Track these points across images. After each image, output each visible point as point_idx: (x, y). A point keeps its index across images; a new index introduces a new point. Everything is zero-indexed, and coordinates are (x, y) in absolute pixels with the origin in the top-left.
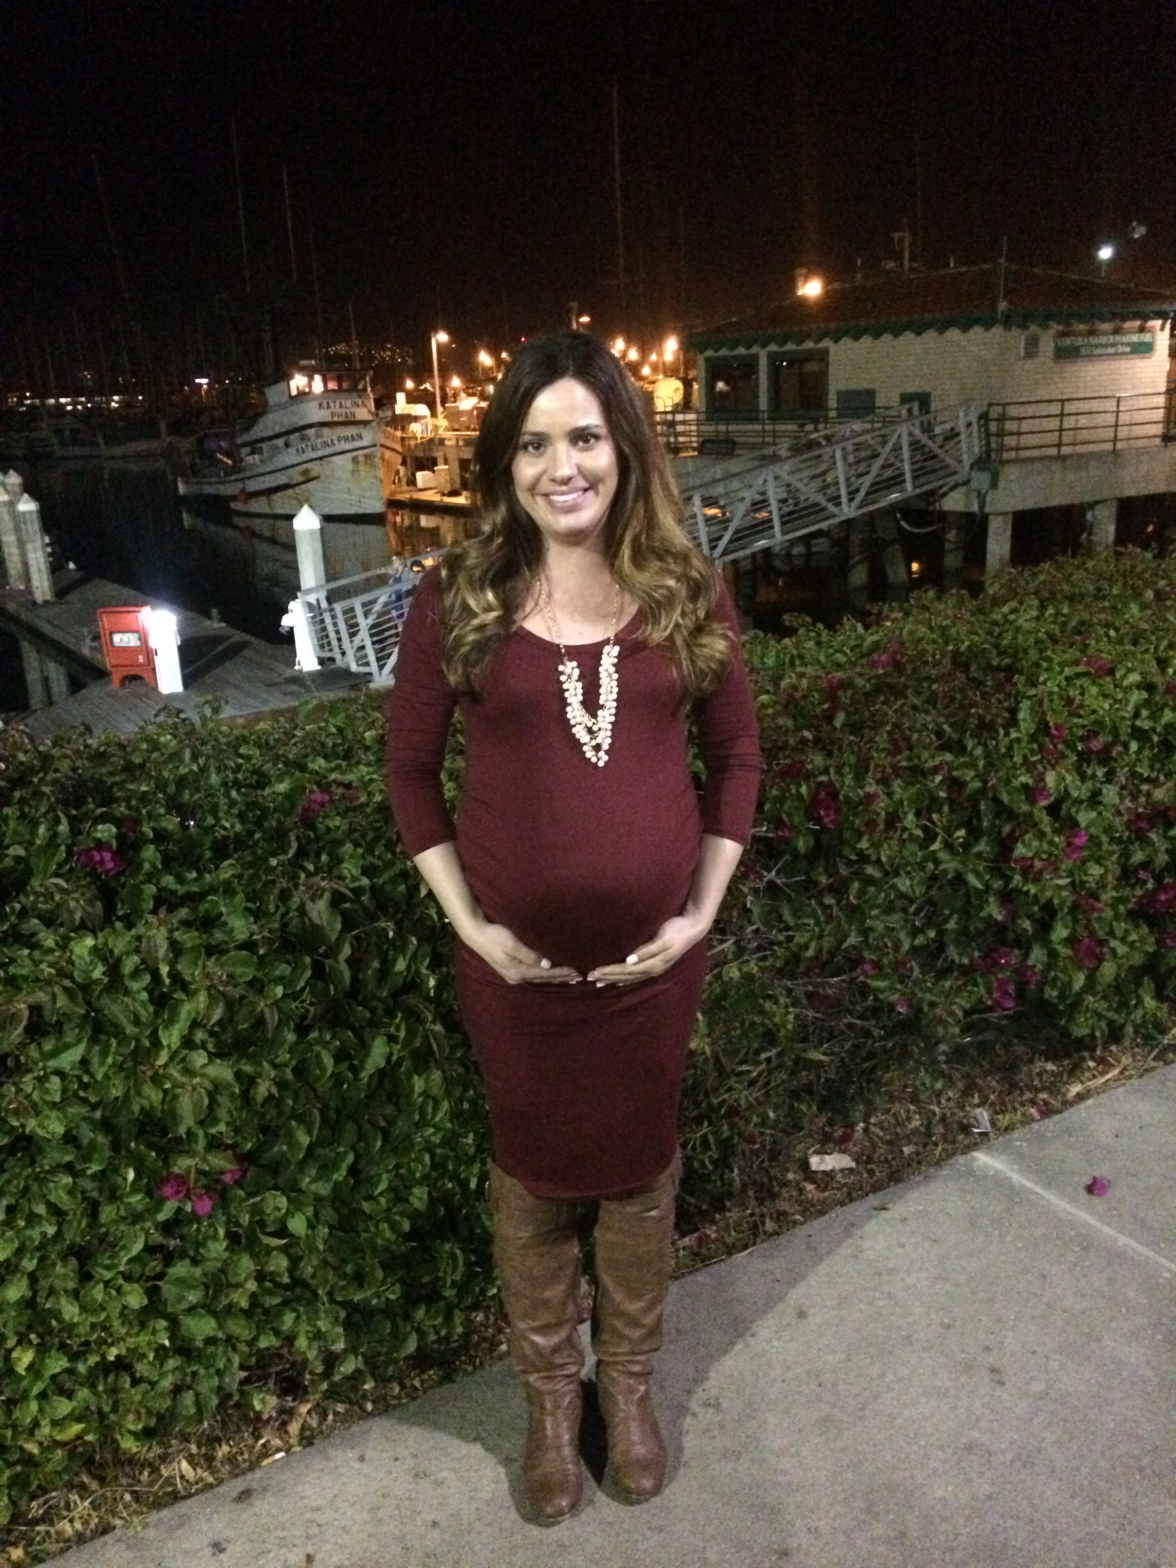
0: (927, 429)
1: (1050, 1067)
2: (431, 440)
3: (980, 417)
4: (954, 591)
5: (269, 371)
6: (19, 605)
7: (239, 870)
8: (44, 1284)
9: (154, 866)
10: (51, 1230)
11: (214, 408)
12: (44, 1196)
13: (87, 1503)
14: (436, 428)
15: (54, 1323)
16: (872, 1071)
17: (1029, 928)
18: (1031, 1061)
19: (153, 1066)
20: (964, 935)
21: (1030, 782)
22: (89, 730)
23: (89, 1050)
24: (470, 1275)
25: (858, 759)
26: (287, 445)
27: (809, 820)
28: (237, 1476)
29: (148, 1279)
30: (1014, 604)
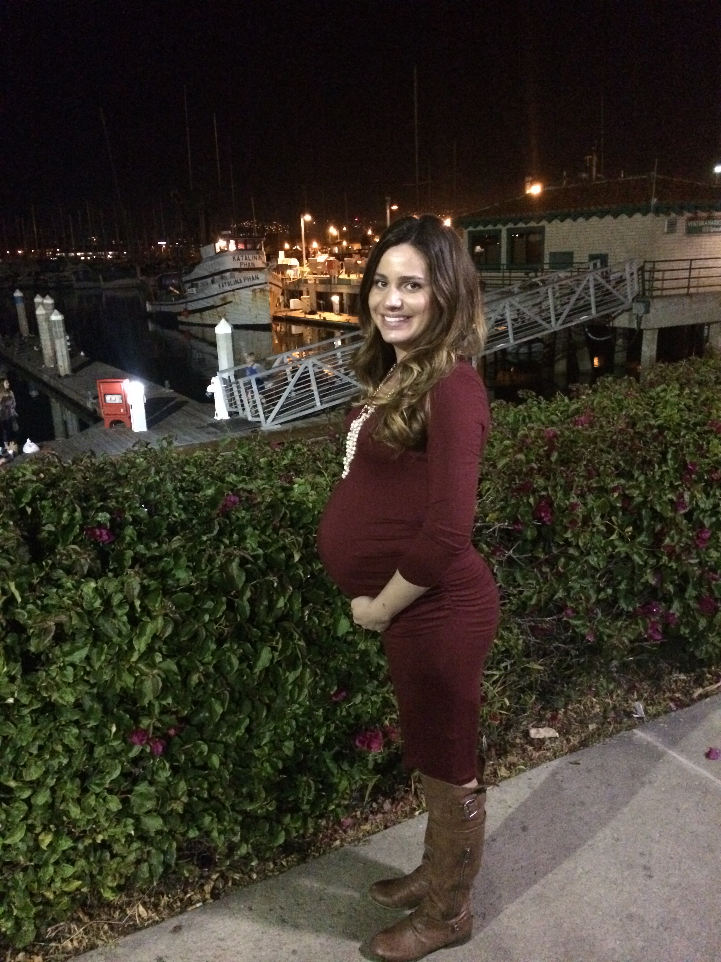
0: (606, 276)
1: (682, 677)
2: (299, 281)
3: (639, 269)
4: (626, 377)
5: (203, 236)
6: (50, 377)
7: (183, 542)
8: (60, 793)
9: (132, 539)
10: (65, 761)
11: (169, 260)
12: (61, 740)
13: (81, 930)
14: (302, 273)
15: (65, 818)
16: (570, 677)
17: (672, 591)
18: (670, 673)
19: (129, 661)
20: (630, 593)
21: (675, 499)
22: (93, 454)
23: (90, 650)
24: (318, 796)
25: (566, 482)
26: (213, 282)
27: (534, 519)
28: (173, 916)
29: (123, 793)
30: (663, 386)
